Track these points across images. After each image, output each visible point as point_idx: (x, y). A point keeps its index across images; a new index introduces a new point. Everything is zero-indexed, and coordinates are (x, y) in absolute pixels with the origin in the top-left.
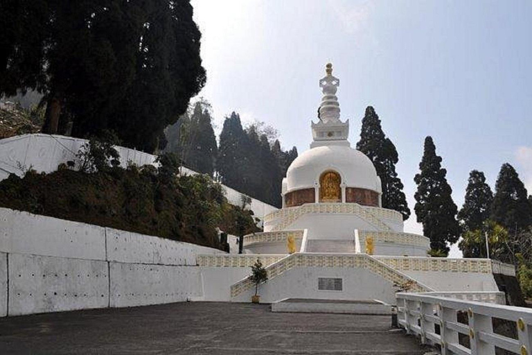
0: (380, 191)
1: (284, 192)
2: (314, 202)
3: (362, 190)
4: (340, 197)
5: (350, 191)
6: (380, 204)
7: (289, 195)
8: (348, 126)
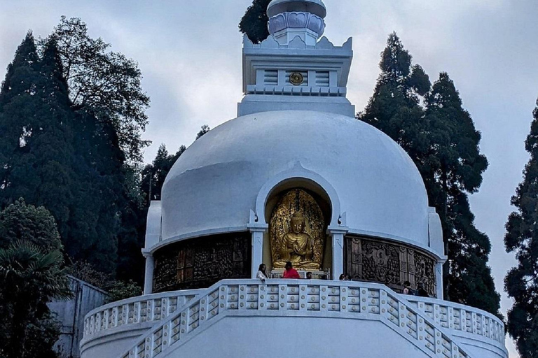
0: (438, 249)
1: (152, 242)
2: (249, 276)
3: (391, 247)
4: (326, 264)
5: (356, 247)
6: (440, 288)
7: (166, 253)
8: (349, 58)
